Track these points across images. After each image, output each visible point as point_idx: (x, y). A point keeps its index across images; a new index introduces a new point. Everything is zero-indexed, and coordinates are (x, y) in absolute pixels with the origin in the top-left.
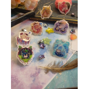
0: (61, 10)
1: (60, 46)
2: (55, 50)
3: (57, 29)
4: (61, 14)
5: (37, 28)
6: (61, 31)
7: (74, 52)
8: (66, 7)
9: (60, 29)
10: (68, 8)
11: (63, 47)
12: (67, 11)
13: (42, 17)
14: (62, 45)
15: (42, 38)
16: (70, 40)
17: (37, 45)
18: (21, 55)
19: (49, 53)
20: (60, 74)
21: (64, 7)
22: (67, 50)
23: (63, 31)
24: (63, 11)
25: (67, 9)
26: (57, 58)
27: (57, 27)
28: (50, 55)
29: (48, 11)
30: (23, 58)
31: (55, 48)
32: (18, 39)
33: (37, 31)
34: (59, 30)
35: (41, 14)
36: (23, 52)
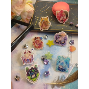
0: (59, 20)
1: (62, 62)
2: (58, 66)
3: (57, 41)
4: (60, 23)
5: (38, 43)
6: (61, 43)
7: (74, 65)
8: (64, 16)
9: (60, 41)
10: (67, 17)
11: (65, 63)
12: (65, 20)
13: (41, 29)
14: (63, 61)
15: (44, 52)
16: (70, 52)
17: (41, 61)
18: (29, 76)
19: (53, 68)
20: (64, 87)
21: (62, 16)
22: (68, 66)
23: (62, 44)
24: (61, 21)
25: (65, 18)
26: (60, 73)
27: (57, 39)
28: (53, 70)
29: (46, 23)
30: (31, 78)
31: (58, 64)
32: (23, 59)
33: (38, 46)
34: (59, 43)
35: (40, 26)
36: (30, 73)
